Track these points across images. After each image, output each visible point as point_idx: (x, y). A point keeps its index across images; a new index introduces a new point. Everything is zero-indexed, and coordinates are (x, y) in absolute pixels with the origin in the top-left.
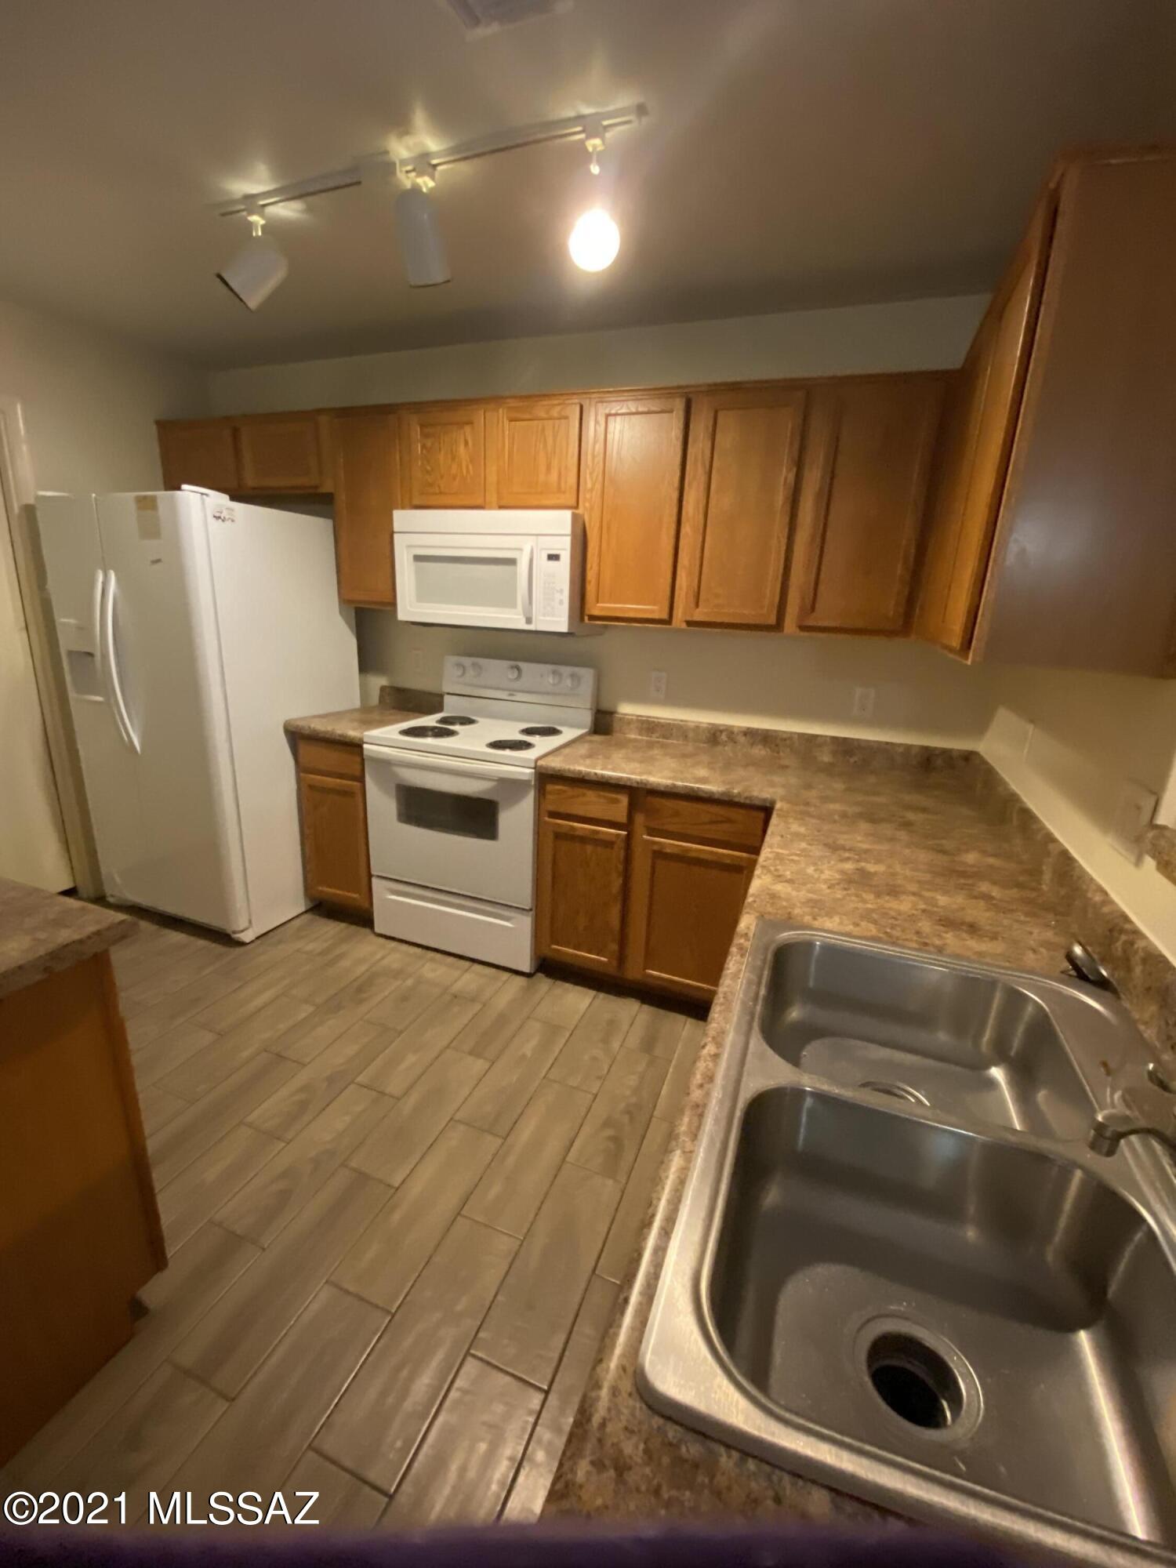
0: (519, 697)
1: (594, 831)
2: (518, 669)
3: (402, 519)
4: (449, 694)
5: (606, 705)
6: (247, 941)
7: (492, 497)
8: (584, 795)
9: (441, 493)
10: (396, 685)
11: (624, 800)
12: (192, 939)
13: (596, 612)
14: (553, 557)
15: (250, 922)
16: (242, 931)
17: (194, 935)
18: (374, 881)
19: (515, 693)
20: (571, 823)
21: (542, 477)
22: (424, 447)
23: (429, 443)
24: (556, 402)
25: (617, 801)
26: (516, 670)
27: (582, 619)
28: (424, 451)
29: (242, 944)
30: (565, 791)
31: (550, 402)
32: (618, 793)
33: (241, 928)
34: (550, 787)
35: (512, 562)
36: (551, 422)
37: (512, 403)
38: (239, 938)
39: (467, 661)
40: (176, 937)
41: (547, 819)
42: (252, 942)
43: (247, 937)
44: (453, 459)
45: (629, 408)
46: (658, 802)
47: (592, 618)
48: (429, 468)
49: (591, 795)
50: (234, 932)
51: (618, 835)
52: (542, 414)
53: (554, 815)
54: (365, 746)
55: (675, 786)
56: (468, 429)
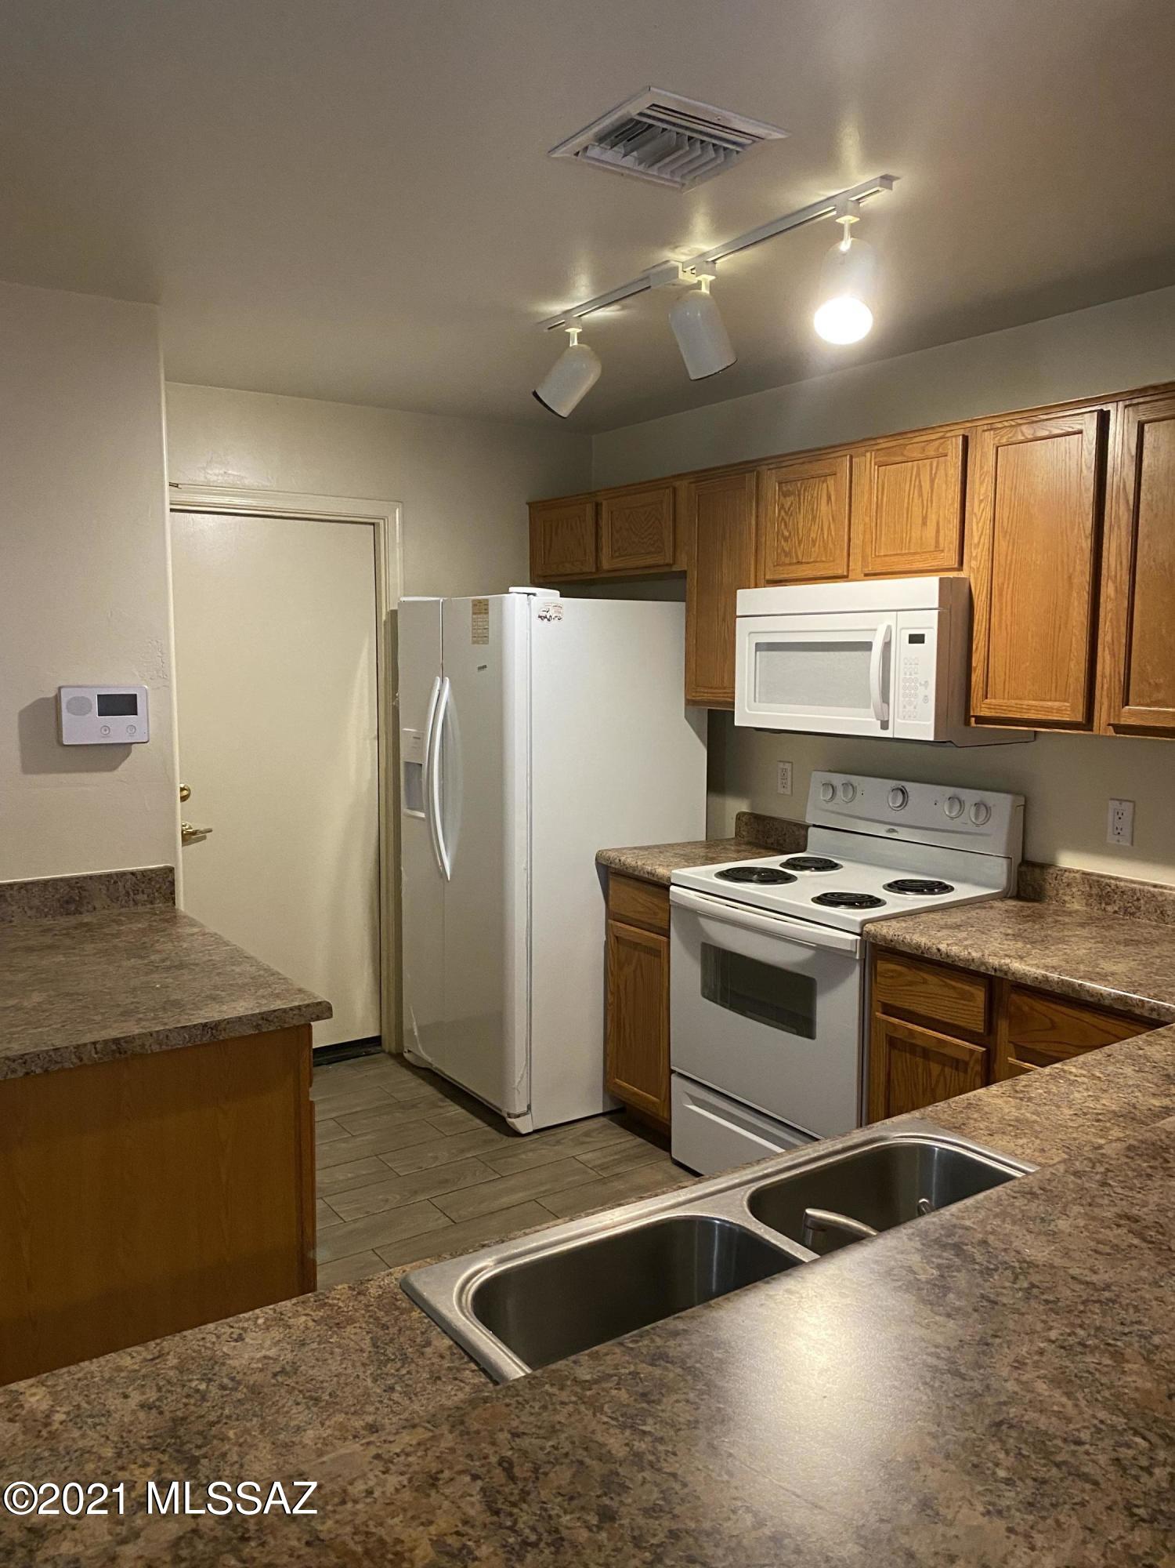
0: (902, 833)
1: (940, 1041)
2: (903, 792)
3: (747, 600)
4: (814, 826)
5: (1036, 855)
6: (524, 1132)
7: (856, 565)
8: (925, 982)
9: (799, 563)
10: (757, 812)
11: (980, 995)
12: (471, 1116)
13: (985, 713)
14: (917, 639)
15: (529, 1107)
16: (518, 1116)
17: (472, 1113)
18: (674, 1078)
19: (895, 828)
20: (910, 1026)
21: (916, 534)
22: (782, 507)
23: (788, 501)
24: (933, 437)
25: (971, 997)
26: (900, 793)
27: (967, 723)
28: (783, 513)
29: (517, 1134)
30: (900, 974)
31: (925, 438)
32: (972, 983)
33: (518, 1111)
34: (882, 966)
35: (867, 646)
36: (928, 462)
37: (884, 444)
38: (513, 1123)
39: (838, 779)
40: (455, 1111)
41: (878, 1014)
42: (529, 1134)
43: (523, 1125)
44: (814, 518)
45: (1023, 435)
46: (1025, 1003)
47: (980, 720)
48: (786, 534)
49: (933, 983)
50: (510, 1115)
51: (972, 1051)
52: (916, 455)
53: (888, 1010)
54: (672, 888)
55: (1046, 979)
56: (831, 481)
